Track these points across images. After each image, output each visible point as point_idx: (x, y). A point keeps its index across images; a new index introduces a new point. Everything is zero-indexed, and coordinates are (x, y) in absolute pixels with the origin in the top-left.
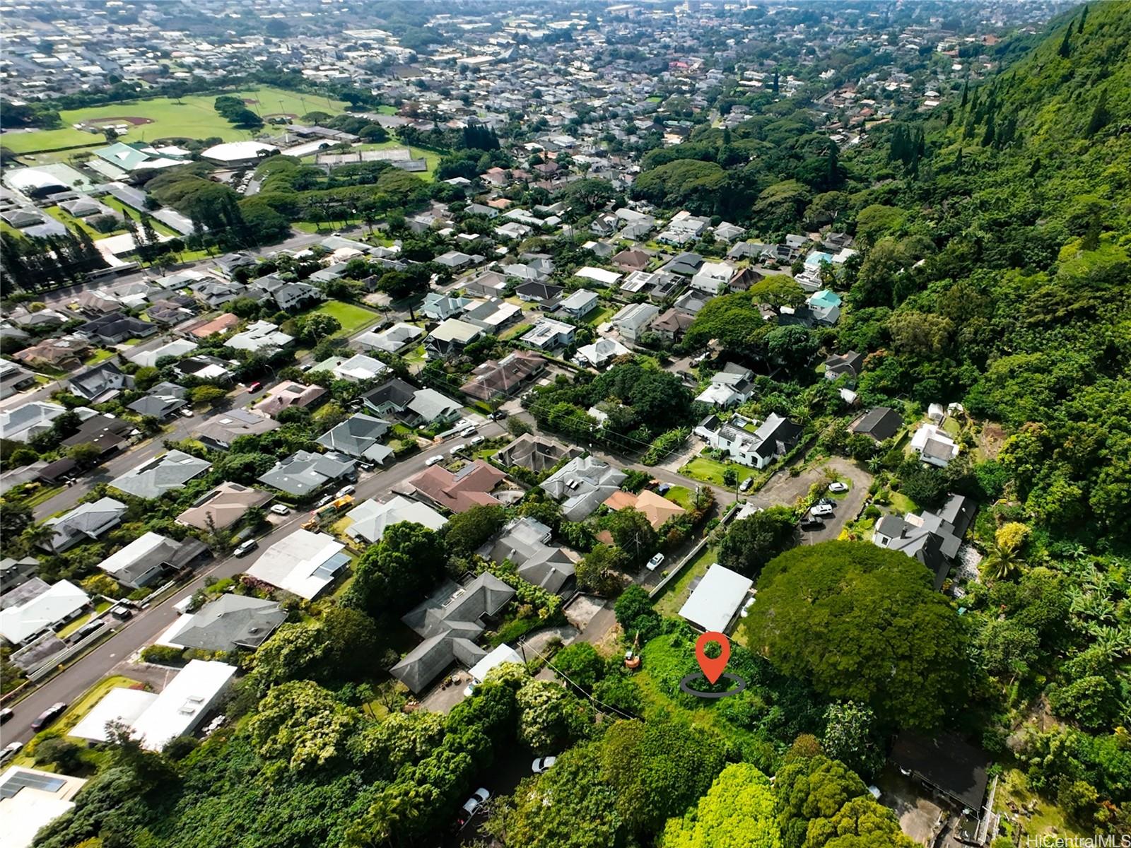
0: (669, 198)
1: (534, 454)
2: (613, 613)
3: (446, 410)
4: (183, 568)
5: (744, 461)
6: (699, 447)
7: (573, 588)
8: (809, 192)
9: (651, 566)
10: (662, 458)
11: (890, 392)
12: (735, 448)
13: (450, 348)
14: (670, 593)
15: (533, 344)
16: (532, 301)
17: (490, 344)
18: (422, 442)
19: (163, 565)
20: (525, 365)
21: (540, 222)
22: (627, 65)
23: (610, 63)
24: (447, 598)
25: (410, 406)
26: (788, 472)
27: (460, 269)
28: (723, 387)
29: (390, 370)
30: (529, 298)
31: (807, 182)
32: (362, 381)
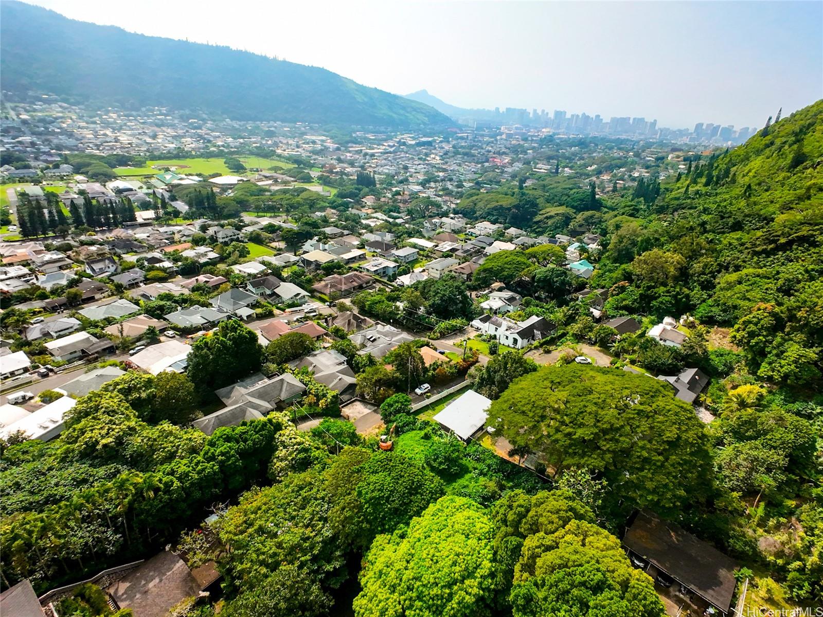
0: (478, 214)
1: (349, 321)
2: (379, 416)
3: (298, 294)
4: (93, 354)
5: (506, 342)
6: (473, 334)
7: (352, 394)
8: (575, 213)
9: (418, 391)
10: (443, 336)
11: (630, 310)
12: (501, 332)
13: (313, 266)
14: (430, 411)
15: (368, 270)
16: (374, 252)
17: (339, 266)
18: (276, 312)
19: (83, 351)
20: (359, 279)
21: (391, 220)
22: (463, 158)
23: (453, 156)
24: (253, 384)
25: (275, 290)
26: (541, 351)
27: (334, 236)
28: (497, 299)
29: (270, 271)
30: (372, 250)
31: (573, 207)
32: (249, 275)
